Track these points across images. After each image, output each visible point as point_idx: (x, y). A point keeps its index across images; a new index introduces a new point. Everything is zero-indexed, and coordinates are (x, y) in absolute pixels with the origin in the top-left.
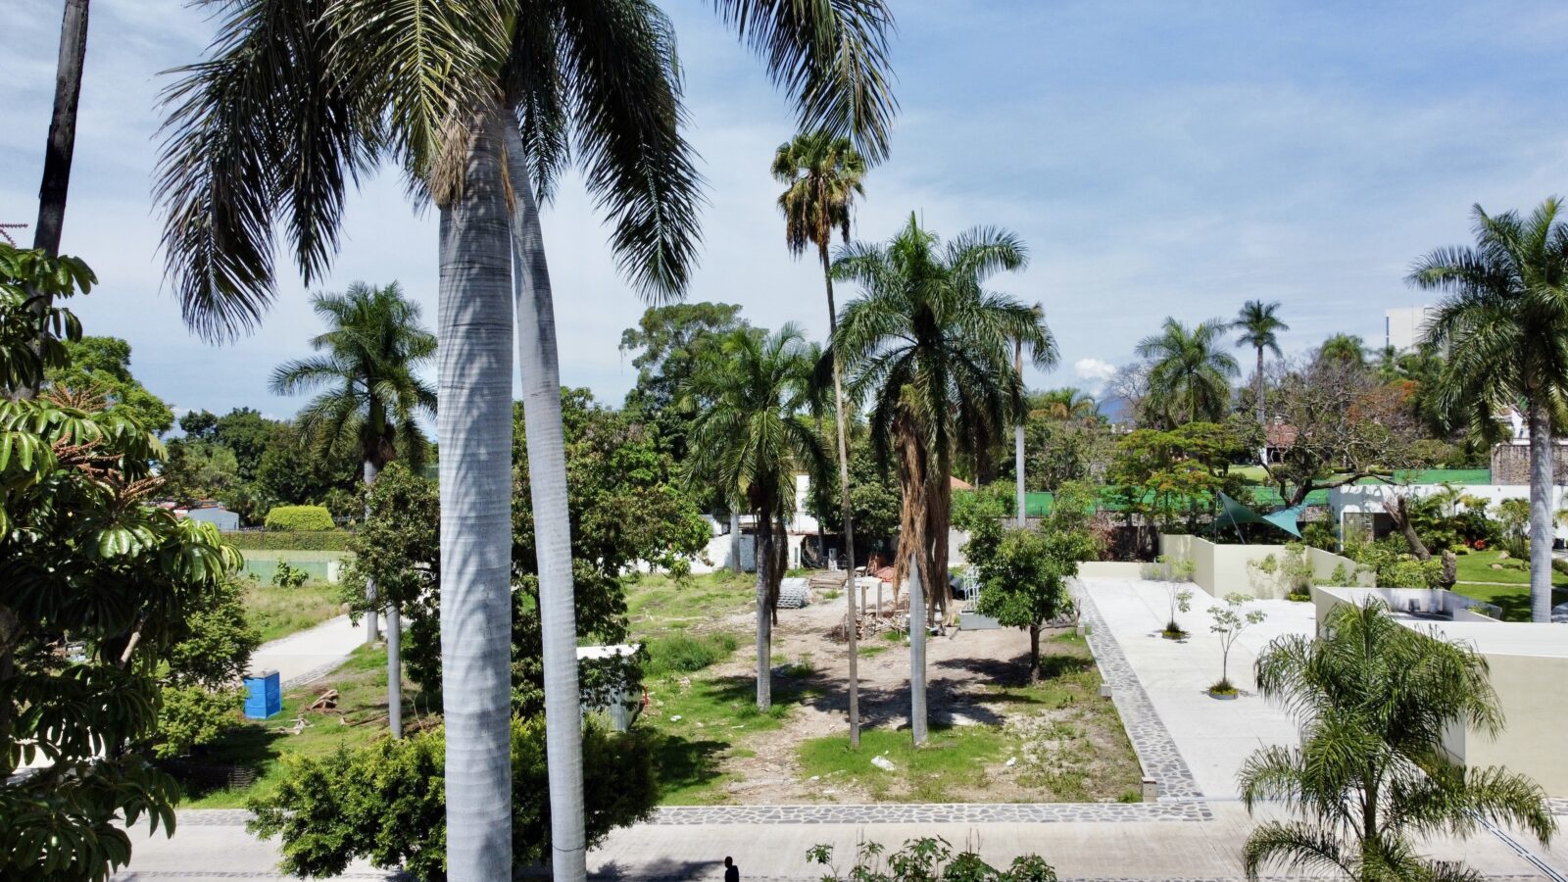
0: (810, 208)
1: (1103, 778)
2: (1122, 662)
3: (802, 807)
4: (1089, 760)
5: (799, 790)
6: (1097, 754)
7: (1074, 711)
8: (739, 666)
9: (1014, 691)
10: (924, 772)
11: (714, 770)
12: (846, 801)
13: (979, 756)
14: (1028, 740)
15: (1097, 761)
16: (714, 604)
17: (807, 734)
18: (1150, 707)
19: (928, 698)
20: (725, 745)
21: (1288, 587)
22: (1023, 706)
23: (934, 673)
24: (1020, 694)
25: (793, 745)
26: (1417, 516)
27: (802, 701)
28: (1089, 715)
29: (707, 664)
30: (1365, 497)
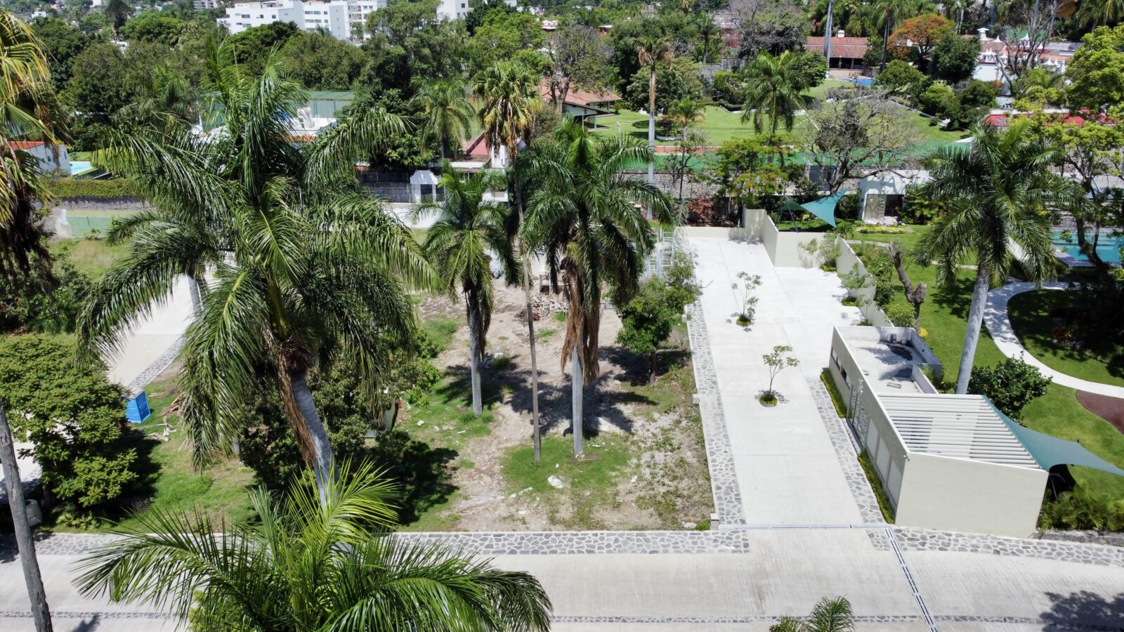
0: (501, 126)
1: (689, 498)
2: (708, 358)
3: (506, 533)
4: (681, 477)
5: (504, 510)
6: (686, 470)
7: (675, 417)
9: (639, 390)
10: (580, 489)
11: (449, 483)
12: (533, 526)
13: (614, 470)
14: (646, 450)
15: (686, 478)
17: (506, 441)
18: (722, 415)
20: (454, 454)
21: (823, 260)
22: (644, 408)
24: (642, 394)
25: (498, 454)
26: (915, 199)
27: (503, 400)
28: (684, 423)
30: (883, 184)
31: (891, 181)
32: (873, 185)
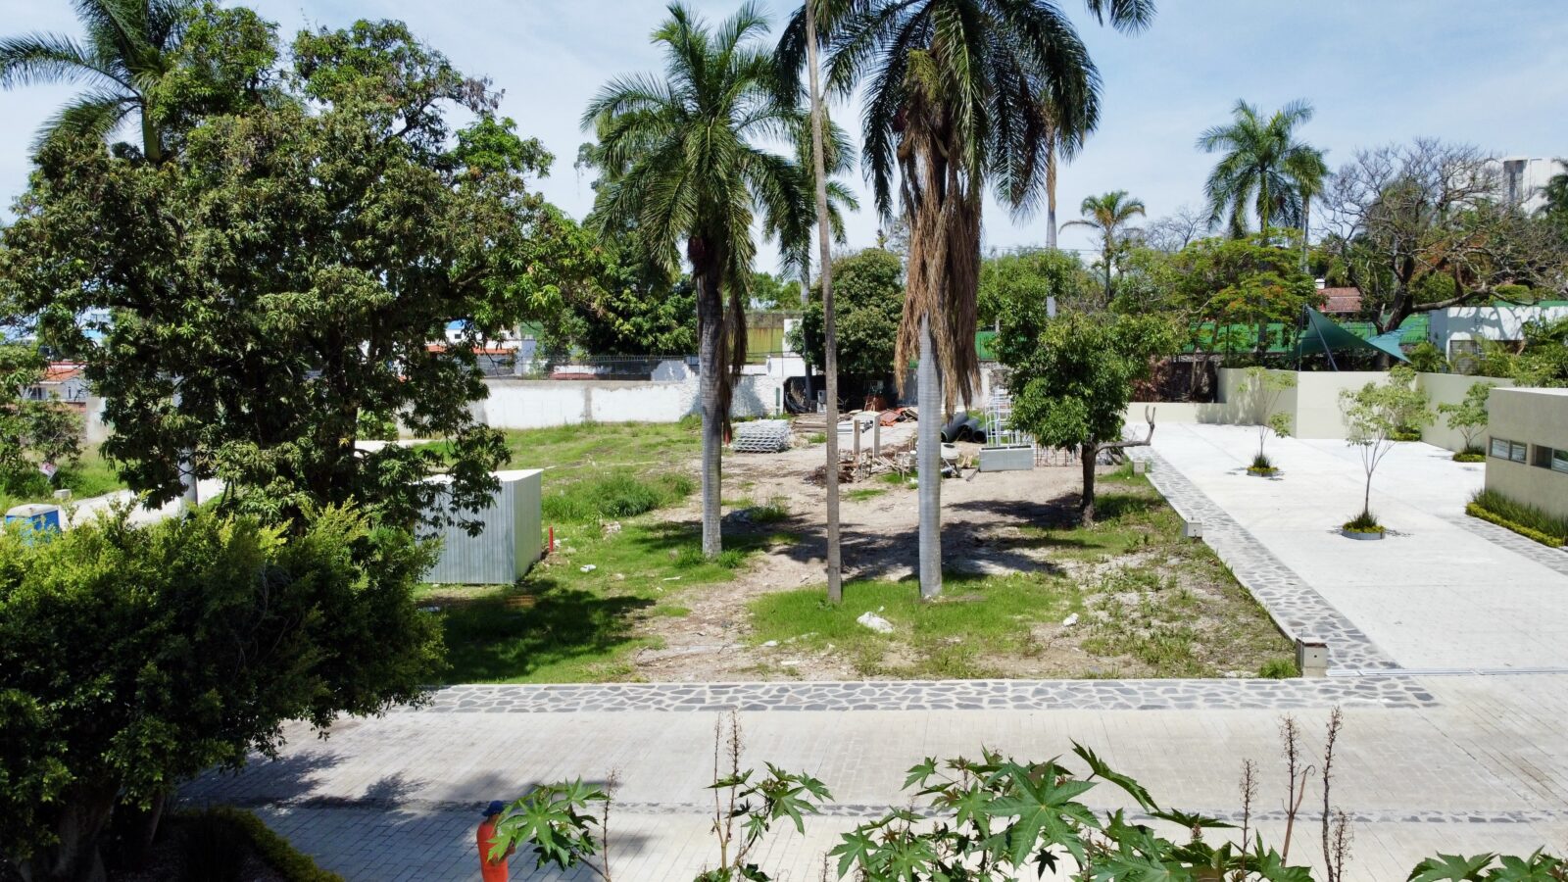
1: (1220, 642)
2: (1202, 500)
3: (743, 684)
4: (1191, 617)
5: (744, 661)
6: (1201, 609)
7: (1152, 556)
8: (689, 511)
9: (1060, 534)
10: (937, 635)
11: (623, 635)
12: (813, 677)
13: (1021, 613)
14: (1091, 592)
15: (1203, 618)
16: (675, 449)
17: (769, 586)
18: (1262, 549)
19: (942, 542)
20: (650, 602)
21: (1391, 424)
22: (1076, 551)
23: (949, 516)
24: (1068, 538)
25: (745, 601)
27: (767, 549)
28: (1174, 561)
29: (648, 508)
30: (1478, 321)
31: (1494, 317)
32: (1460, 324)
